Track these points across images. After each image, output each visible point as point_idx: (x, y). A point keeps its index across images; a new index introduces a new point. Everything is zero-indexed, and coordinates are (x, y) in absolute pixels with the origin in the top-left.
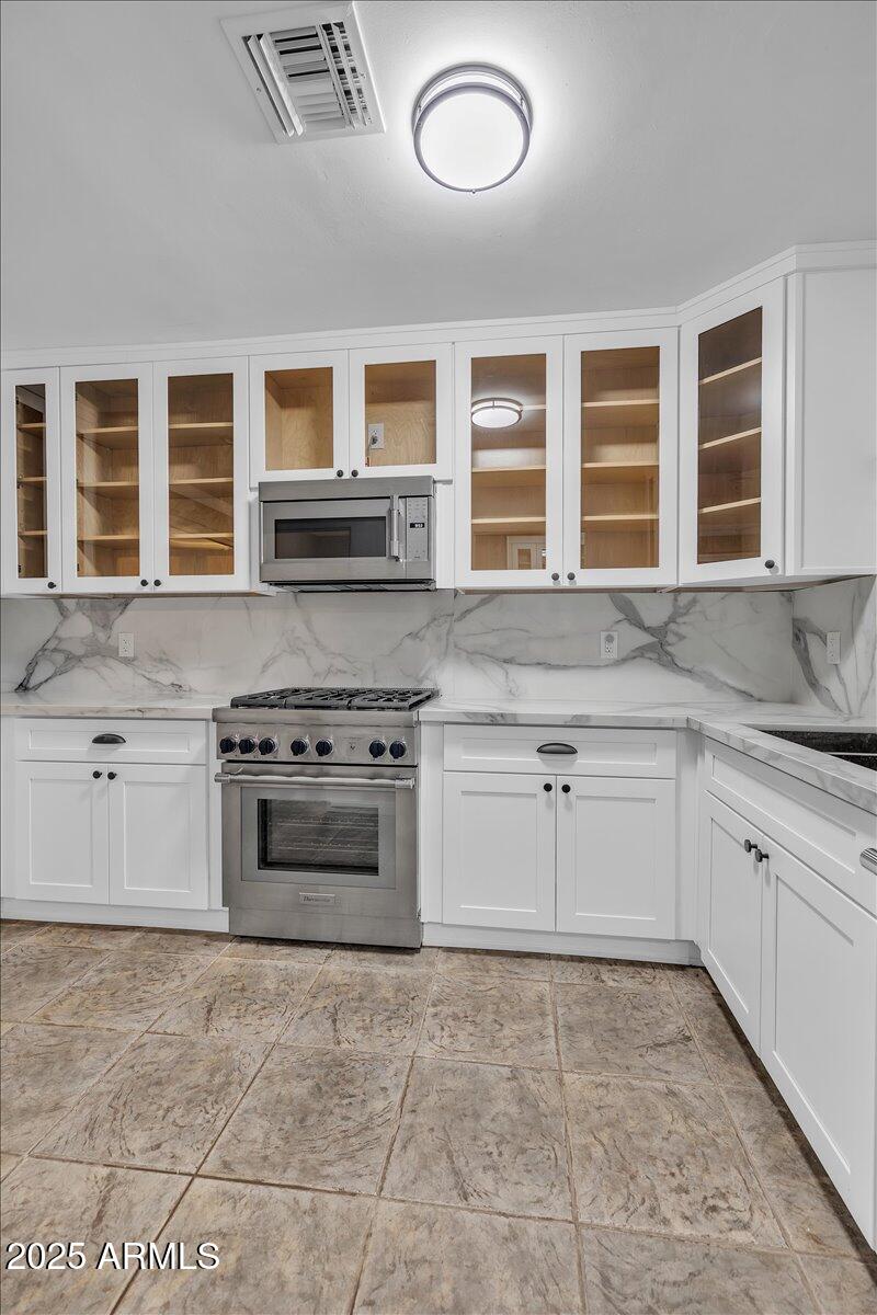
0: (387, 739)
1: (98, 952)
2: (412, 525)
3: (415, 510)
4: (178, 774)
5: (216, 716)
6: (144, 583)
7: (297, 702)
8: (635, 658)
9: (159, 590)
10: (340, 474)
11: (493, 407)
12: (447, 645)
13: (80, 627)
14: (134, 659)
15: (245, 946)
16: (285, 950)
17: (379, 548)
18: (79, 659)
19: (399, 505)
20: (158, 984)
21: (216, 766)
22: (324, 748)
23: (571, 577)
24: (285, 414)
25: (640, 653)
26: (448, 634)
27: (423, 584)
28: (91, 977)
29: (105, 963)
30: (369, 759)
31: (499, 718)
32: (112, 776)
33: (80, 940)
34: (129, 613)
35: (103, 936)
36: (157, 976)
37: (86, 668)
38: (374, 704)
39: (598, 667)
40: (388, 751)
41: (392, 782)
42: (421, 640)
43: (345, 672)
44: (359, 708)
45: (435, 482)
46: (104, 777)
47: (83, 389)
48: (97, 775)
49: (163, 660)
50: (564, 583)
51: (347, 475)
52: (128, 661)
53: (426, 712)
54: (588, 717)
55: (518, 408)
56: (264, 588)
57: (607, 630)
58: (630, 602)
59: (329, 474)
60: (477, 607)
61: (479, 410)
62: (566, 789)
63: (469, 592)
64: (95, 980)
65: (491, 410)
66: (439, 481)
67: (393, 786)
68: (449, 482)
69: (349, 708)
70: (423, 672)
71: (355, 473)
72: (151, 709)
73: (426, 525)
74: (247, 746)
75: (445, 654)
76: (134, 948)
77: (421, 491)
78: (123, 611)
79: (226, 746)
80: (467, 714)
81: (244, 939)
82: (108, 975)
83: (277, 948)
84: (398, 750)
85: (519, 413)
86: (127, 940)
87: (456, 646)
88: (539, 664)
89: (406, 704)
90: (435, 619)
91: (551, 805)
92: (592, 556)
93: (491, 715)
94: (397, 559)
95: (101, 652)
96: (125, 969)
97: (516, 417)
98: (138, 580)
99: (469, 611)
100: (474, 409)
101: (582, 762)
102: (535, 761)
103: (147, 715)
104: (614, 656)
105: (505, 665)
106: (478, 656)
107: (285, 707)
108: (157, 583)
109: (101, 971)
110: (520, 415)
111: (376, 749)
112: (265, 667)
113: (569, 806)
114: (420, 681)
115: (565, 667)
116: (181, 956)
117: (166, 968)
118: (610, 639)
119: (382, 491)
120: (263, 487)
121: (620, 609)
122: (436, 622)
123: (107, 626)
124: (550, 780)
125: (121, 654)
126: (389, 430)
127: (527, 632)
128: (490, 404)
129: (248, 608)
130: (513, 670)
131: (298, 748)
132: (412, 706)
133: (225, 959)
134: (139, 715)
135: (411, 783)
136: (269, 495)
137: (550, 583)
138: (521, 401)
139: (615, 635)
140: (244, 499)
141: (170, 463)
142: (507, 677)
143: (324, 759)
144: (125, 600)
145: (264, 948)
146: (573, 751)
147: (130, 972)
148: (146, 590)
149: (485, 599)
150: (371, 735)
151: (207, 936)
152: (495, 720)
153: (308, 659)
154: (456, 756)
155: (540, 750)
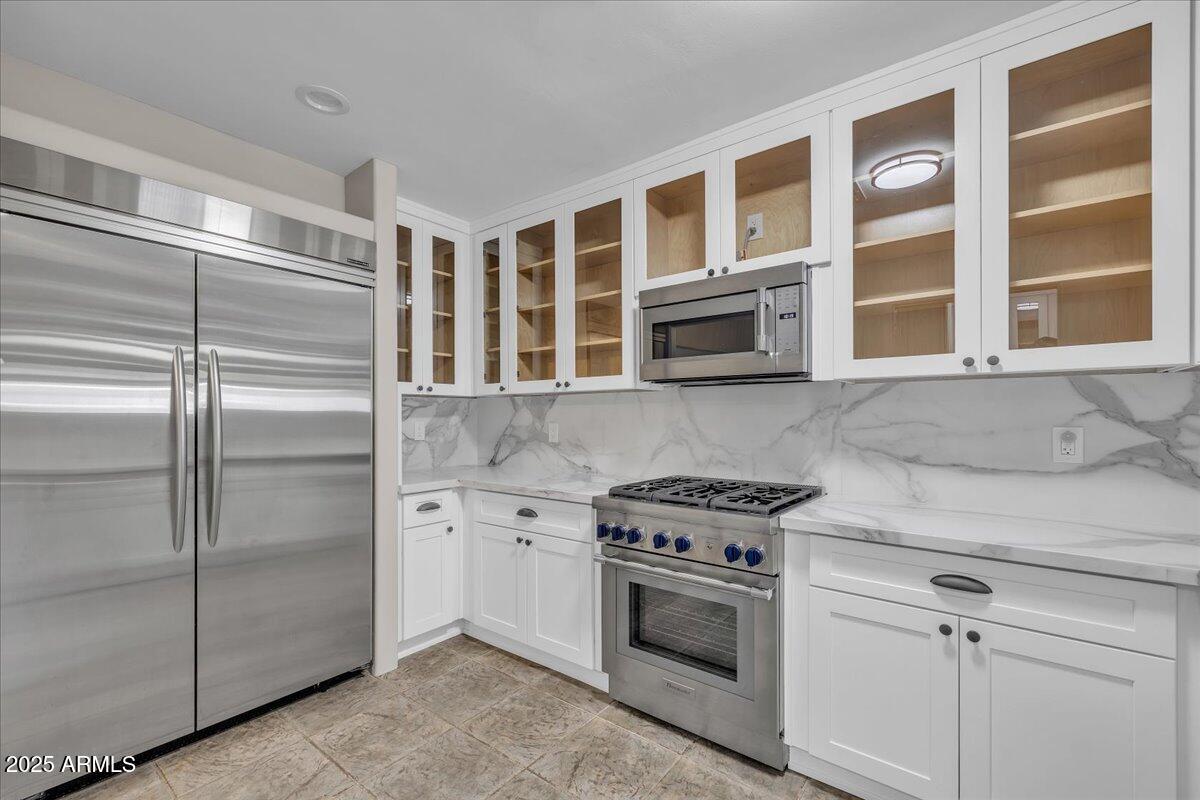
0: (746, 544)
1: (516, 683)
2: (782, 317)
3: (786, 299)
4: (570, 548)
5: (596, 504)
6: (558, 385)
7: (663, 497)
8: (1115, 464)
9: (569, 389)
10: (711, 273)
11: (901, 165)
12: (833, 440)
13: (526, 417)
14: (559, 444)
15: (621, 712)
16: (651, 728)
17: (746, 343)
18: (524, 443)
19: (766, 297)
20: (547, 727)
21: (599, 545)
22: (682, 545)
23: (993, 361)
24: (671, 222)
25: (1127, 458)
26: (834, 428)
27: (799, 376)
28: (506, 703)
29: (518, 694)
30: (724, 561)
31: (876, 535)
32: (528, 543)
33: (508, 668)
34: (556, 406)
35: (523, 669)
36: (548, 718)
37: (528, 450)
38: (734, 505)
39: (1048, 473)
40: (743, 557)
41: (748, 589)
42: (803, 434)
43: (724, 463)
44: (719, 508)
45: (808, 267)
46: (523, 543)
47: (521, 235)
48: (519, 540)
49: (578, 446)
50: (983, 368)
51: (718, 274)
52: (555, 446)
53: (791, 518)
54: (1008, 549)
55: (936, 158)
56: (646, 385)
57: (1065, 425)
58: (1108, 388)
59: (701, 275)
60: (868, 398)
61: (883, 172)
62: (974, 637)
63: (858, 381)
64: (508, 707)
65: (898, 168)
66: (816, 265)
67: (748, 594)
68: (827, 264)
69: (708, 506)
70: (805, 468)
71: (725, 270)
72: (553, 492)
73: (797, 315)
74: (618, 533)
75: (832, 449)
76: (539, 687)
77: (793, 278)
78: (552, 404)
79: (602, 531)
80: (835, 527)
81: (621, 705)
82: (517, 706)
83: (646, 723)
84: (754, 558)
85: (939, 164)
86: (539, 677)
87: (843, 441)
88: (954, 465)
89: (766, 508)
90: (819, 411)
91: (951, 653)
92: (1025, 333)
93: (865, 531)
94: (767, 353)
95: (538, 437)
96: (528, 704)
97: (934, 169)
98: (554, 382)
99: (858, 403)
100: (875, 174)
101: (999, 605)
102: (928, 593)
103: (550, 496)
104: (1078, 458)
105: (907, 464)
106: (870, 453)
107: (652, 500)
108: (567, 385)
109: (513, 700)
110: (940, 168)
111: (732, 553)
112: (654, 455)
113: (979, 659)
114: (802, 478)
115: (994, 471)
116: (570, 706)
117: (557, 713)
118: (1068, 437)
119: (748, 285)
120: (643, 295)
121: (1087, 397)
122: (820, 415)
123: (541, 416)
124: (952, 622)
125: (550, 440)
126: (768, 218)
127: (937, 426)
128: (897, 162)
129: (641, 402)
130: (917, 471)
131: (660, 541)
132: (772, 512)
133: (600, 719)
134: (545, 496)
135: (769, 594)
136: (649, 301)
137: (962, 370)
138: (941, 151)
139: (1079, 433)
140: (630, 305)
141: (576, 284)
142: (909, 480)
143: (683, 555)
144: (552, 398)
145: (635, 720)
146: (987, 591)
147: (531, 708)
148: (560, 390)
149: (881, 387)
150: (729, 539)
151: (594, 692)
152: (869, 538)
153: (691, 449)
154: (823, 571)
155: (936, 581)
